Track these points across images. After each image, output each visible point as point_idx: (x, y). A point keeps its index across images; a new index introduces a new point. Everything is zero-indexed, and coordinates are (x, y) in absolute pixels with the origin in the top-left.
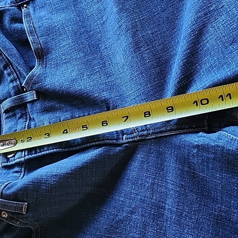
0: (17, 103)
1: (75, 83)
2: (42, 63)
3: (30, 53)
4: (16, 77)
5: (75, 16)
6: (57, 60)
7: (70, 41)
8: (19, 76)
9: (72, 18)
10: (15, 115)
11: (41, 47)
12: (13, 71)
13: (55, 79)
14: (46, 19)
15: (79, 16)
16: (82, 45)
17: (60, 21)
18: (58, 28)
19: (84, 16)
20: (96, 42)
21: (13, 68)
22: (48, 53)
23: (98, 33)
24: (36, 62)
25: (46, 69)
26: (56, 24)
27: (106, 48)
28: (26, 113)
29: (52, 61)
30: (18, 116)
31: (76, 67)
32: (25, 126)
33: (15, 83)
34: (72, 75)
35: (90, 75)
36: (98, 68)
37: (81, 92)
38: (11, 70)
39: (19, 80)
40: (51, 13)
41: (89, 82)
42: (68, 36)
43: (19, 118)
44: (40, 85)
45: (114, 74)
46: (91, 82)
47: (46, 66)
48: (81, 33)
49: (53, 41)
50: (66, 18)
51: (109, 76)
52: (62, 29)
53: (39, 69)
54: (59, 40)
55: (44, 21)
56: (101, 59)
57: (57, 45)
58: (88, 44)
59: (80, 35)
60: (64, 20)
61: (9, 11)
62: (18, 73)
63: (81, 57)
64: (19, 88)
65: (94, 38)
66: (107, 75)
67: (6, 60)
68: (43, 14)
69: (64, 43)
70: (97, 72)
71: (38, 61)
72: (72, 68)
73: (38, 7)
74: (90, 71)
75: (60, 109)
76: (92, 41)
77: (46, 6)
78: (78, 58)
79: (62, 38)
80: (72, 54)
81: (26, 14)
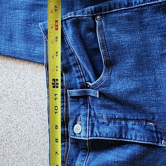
0: (82, 94)
1: (132, 95)
2: (108, 71)
3: (96, 57)
4: (82, 75)
5: (140, 40)
6: (120, 72)
7: (133, 61)
8: (85, 75)
9: (137, 42)
10: (78, 101)
11: (109, 59)
12: (81, 70)
13: (117, 87)
14: (115, 36)
15: (143, 41)
16: (142, 66)
17: (127, 42)
18: (125, 47)
19: (147, 42)
20: (153, 66)
21: (81, 67)
22: (114, 64)
23: (156, 60)
24: (104, 68)
25: (110, 76)
26: (124, 44)
27: (160, 74)
28: (87, 102)
29: (116, 71)
30: (81, 103)
31: (135, 82)
32: (87, 113)
33: (81, 80)
34: (131, 88)
35: (144, 91)
36: (151, 87)
37: (136, 103)
38: (79, 68)
39: (84, 77)
40: (120, 31)
41: (143, 97)
42: (132, 56)
43: (82, 105)
44: (106, 89)
45: (162, 96)
46: (144, 97)
47: (111, 74)
48: (142, 57)
49: (119, 56)
50: (133, 40)
51: (158, 96)
52: (128, 49)
53: (106, 75)
54: (124, 57)
55: (113, 37)
56: (155, 81)
57: (122, 60)
58: (147, 67)
59: (142, 58)
60: (131, 41)
61: (86, 21)
62: (84, 72)
63: (140, 76)
64: (84, 84)
65: (152, 63)
66: (157, 94)
67: (77, 60)
68: (113, 30)
69: (128, 60)
70: (150, 90)
71: (105, 68)
72: (131, 81)
73: (109, 22)
74: (145, 88)
75: (116, 109)
76: (150, 65)
77: (117, 24)
78: (137, 76)
79: (126, 56)
80: (132, 71)
81: (99, 27)
